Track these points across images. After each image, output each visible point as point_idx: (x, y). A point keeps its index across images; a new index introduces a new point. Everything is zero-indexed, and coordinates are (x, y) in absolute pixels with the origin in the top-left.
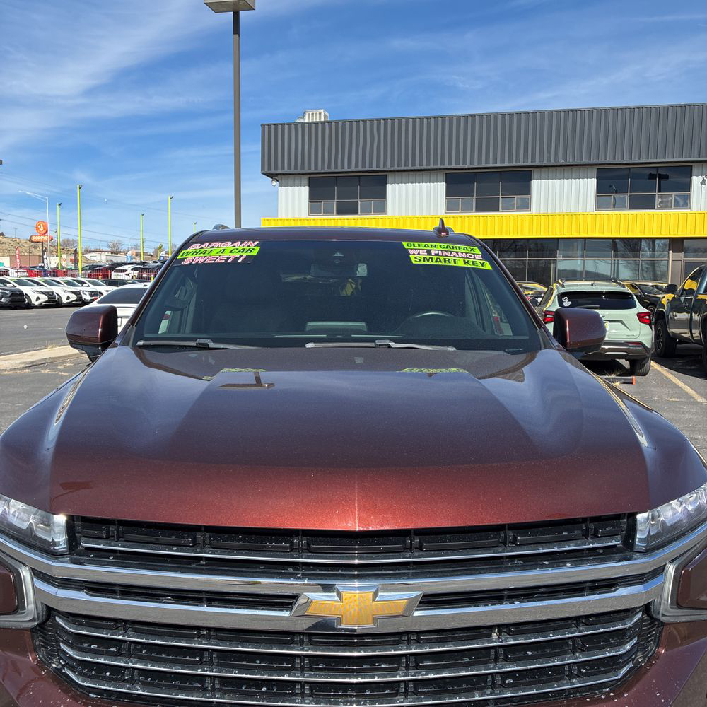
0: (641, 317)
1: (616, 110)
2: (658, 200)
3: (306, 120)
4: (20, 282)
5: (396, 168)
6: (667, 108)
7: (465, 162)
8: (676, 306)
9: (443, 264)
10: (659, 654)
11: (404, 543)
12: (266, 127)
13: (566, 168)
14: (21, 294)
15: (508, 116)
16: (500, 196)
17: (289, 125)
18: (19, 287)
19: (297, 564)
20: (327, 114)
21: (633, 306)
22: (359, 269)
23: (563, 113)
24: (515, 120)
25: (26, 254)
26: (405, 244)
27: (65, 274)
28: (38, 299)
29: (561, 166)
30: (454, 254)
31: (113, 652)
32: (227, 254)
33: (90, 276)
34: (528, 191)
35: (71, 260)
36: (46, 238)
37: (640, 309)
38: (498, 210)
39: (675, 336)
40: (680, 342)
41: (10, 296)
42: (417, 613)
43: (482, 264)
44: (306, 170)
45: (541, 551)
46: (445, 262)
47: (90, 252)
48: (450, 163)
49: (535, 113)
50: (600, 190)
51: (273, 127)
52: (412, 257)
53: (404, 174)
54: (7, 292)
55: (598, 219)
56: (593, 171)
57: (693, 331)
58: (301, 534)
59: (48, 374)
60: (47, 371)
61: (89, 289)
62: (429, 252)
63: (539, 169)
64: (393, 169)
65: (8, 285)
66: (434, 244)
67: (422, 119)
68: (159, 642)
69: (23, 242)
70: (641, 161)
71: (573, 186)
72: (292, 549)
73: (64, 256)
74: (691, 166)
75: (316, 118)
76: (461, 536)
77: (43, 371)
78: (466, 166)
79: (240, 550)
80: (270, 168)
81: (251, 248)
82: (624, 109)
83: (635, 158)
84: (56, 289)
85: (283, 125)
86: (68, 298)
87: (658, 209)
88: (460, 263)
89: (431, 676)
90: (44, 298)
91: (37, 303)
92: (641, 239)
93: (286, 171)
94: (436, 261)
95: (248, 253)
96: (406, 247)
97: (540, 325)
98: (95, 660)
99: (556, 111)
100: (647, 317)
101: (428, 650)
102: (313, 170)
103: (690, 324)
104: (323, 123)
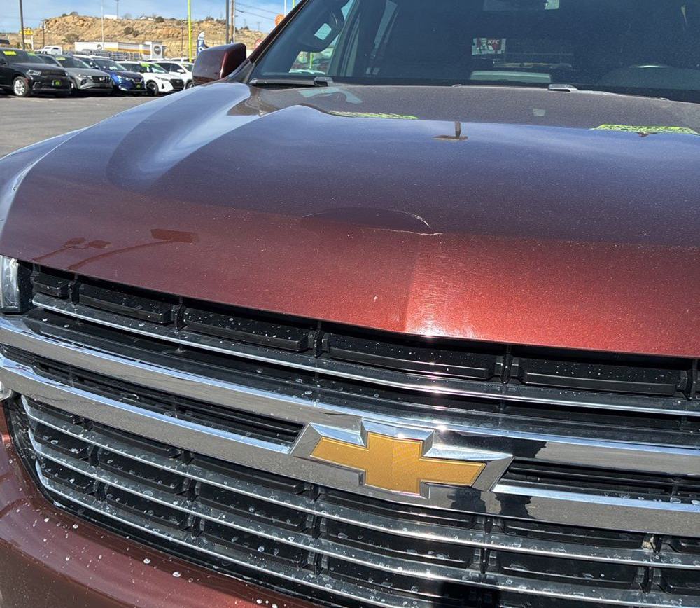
11: (492, 365)
19: (312, 374)
31: (75, 454)
58: (319, 327)
68: (124, 454)
72: (304, 349)
76: (600, 367)
79: (229, 340)
89: (523, 589)
98: (56, 460)
101: (519, 549)
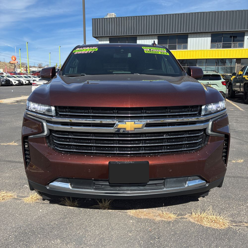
0: (223, 83)
1: (218, 12)
2: (232, 45)
3: (108, 17)
4: (8, 77)
5: (140, 34)
6: (236, 11)
7: (164, 32)
8: (236, 81)
9: (154, 53)
10: (208, 144)
11: (142, 111)
12: (94, 19)
13: (200, 34)
14: (9, 80)
15: (180, 15)
16: (177, 44)
17: (102, 19)
18: (8, 78)
20: (116, 15)
21: (220, 79)
22: (129, 55)
23: (199, 13)
24: (183, 16)
25: (8, 68)
26: (143, 47)
27: (24, 74)
28: (15, 82)
29: (198, 33)
30: (158, 50)
31: (68, 141)
32: (88, 51)
33: (32, 75)
34: (187, 42)
35: (25, 70)
36: (15, 62)
37: (223, 80)
38: (176, 49)
39: (235, 91)
40: (237, 93)
41: (5, 81)
42: (145, 128)
43: (166, 54)
44: (108, 35)
45: (177, 114)
46: (155, 52)
47: (31, 67)
48: (159, 32)
49: (190, 14)
50: (212, 41)
51: (96, 19)
52: (145, 51)
53: (143, 36)
54: (4, 80)
55: (211, 52)
56: (210, 35)
57: (241, 89)
59: (23, 104)
60: (22, 103)
61: (33, 79)
62: (150, 50)
63: (191, 34)
64: (139, 34)
65: (4, 78)
66: (151, 48)
67: (149, 16)
68: (80, 137)
69: (7, 63)
70: (227, 31)
71: (203, 40)
72: (113, 113)
73: (22, 68)
74: (244, 32)
75: (112, 16)
77: (21, 103)
78: (165, 33)
79: (100, 113)
80: (95, 35)
81: (95, 49)
82: (221, 12)
83: (225, 30)
84: (21, 79)
85: (100, 19)
86: (26, 82)
87: (232, 48)
88: (160, 53)
89: (149, 145)
90: (17, 82)
91: (15, 84)
92: (226, 59)
93: (101, 36)
94: (152, 52)
95: (95, 50)
96: (143, 48)
97: (183, 70)
98: (63, 143)
99: (197, 13)
100: (225, 83)
101: (148, 138)
102: (111, 35)
103: (240, 87)
104: (114, 18)
